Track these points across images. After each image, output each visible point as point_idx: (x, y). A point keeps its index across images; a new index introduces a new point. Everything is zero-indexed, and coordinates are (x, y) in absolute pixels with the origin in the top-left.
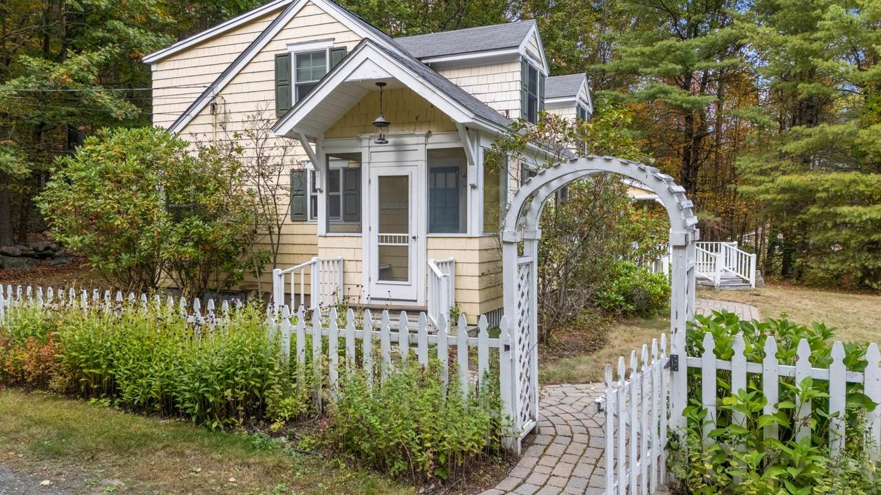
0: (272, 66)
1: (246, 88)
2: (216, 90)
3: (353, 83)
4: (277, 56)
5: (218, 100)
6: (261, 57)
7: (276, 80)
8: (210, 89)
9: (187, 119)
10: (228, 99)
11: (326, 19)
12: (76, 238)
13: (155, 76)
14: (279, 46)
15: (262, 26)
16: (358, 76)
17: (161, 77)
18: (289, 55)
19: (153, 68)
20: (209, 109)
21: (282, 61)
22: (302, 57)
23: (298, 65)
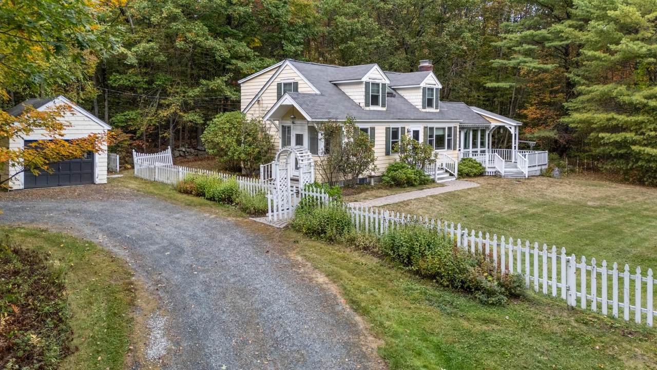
0: (276, 87)
1: (268, 95)
2: (259, 96)
3: (284, 105)
4: (278, 84)
5: (260, 99)
6: (273, 84)
7: (277, 92)
8: (257, 95)
9: (250, 106)
10: (263, 98)
11: (292, 71)
12: (212, 151)
13: (242, 88)
14: (278, 80)
15: (273, 72)
16: (284, 103)
17: (244, 88)
18: (281, 84)
19: (241, 85)
20: (257, 102)
21: (279, 85)
22: (285, 84)
23: (284, 87)
